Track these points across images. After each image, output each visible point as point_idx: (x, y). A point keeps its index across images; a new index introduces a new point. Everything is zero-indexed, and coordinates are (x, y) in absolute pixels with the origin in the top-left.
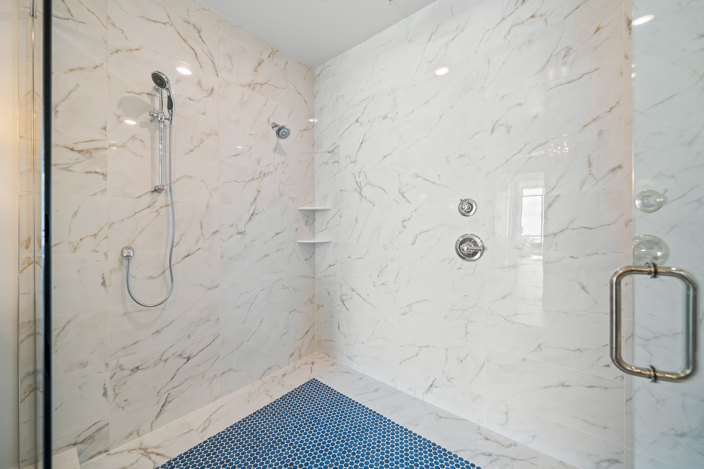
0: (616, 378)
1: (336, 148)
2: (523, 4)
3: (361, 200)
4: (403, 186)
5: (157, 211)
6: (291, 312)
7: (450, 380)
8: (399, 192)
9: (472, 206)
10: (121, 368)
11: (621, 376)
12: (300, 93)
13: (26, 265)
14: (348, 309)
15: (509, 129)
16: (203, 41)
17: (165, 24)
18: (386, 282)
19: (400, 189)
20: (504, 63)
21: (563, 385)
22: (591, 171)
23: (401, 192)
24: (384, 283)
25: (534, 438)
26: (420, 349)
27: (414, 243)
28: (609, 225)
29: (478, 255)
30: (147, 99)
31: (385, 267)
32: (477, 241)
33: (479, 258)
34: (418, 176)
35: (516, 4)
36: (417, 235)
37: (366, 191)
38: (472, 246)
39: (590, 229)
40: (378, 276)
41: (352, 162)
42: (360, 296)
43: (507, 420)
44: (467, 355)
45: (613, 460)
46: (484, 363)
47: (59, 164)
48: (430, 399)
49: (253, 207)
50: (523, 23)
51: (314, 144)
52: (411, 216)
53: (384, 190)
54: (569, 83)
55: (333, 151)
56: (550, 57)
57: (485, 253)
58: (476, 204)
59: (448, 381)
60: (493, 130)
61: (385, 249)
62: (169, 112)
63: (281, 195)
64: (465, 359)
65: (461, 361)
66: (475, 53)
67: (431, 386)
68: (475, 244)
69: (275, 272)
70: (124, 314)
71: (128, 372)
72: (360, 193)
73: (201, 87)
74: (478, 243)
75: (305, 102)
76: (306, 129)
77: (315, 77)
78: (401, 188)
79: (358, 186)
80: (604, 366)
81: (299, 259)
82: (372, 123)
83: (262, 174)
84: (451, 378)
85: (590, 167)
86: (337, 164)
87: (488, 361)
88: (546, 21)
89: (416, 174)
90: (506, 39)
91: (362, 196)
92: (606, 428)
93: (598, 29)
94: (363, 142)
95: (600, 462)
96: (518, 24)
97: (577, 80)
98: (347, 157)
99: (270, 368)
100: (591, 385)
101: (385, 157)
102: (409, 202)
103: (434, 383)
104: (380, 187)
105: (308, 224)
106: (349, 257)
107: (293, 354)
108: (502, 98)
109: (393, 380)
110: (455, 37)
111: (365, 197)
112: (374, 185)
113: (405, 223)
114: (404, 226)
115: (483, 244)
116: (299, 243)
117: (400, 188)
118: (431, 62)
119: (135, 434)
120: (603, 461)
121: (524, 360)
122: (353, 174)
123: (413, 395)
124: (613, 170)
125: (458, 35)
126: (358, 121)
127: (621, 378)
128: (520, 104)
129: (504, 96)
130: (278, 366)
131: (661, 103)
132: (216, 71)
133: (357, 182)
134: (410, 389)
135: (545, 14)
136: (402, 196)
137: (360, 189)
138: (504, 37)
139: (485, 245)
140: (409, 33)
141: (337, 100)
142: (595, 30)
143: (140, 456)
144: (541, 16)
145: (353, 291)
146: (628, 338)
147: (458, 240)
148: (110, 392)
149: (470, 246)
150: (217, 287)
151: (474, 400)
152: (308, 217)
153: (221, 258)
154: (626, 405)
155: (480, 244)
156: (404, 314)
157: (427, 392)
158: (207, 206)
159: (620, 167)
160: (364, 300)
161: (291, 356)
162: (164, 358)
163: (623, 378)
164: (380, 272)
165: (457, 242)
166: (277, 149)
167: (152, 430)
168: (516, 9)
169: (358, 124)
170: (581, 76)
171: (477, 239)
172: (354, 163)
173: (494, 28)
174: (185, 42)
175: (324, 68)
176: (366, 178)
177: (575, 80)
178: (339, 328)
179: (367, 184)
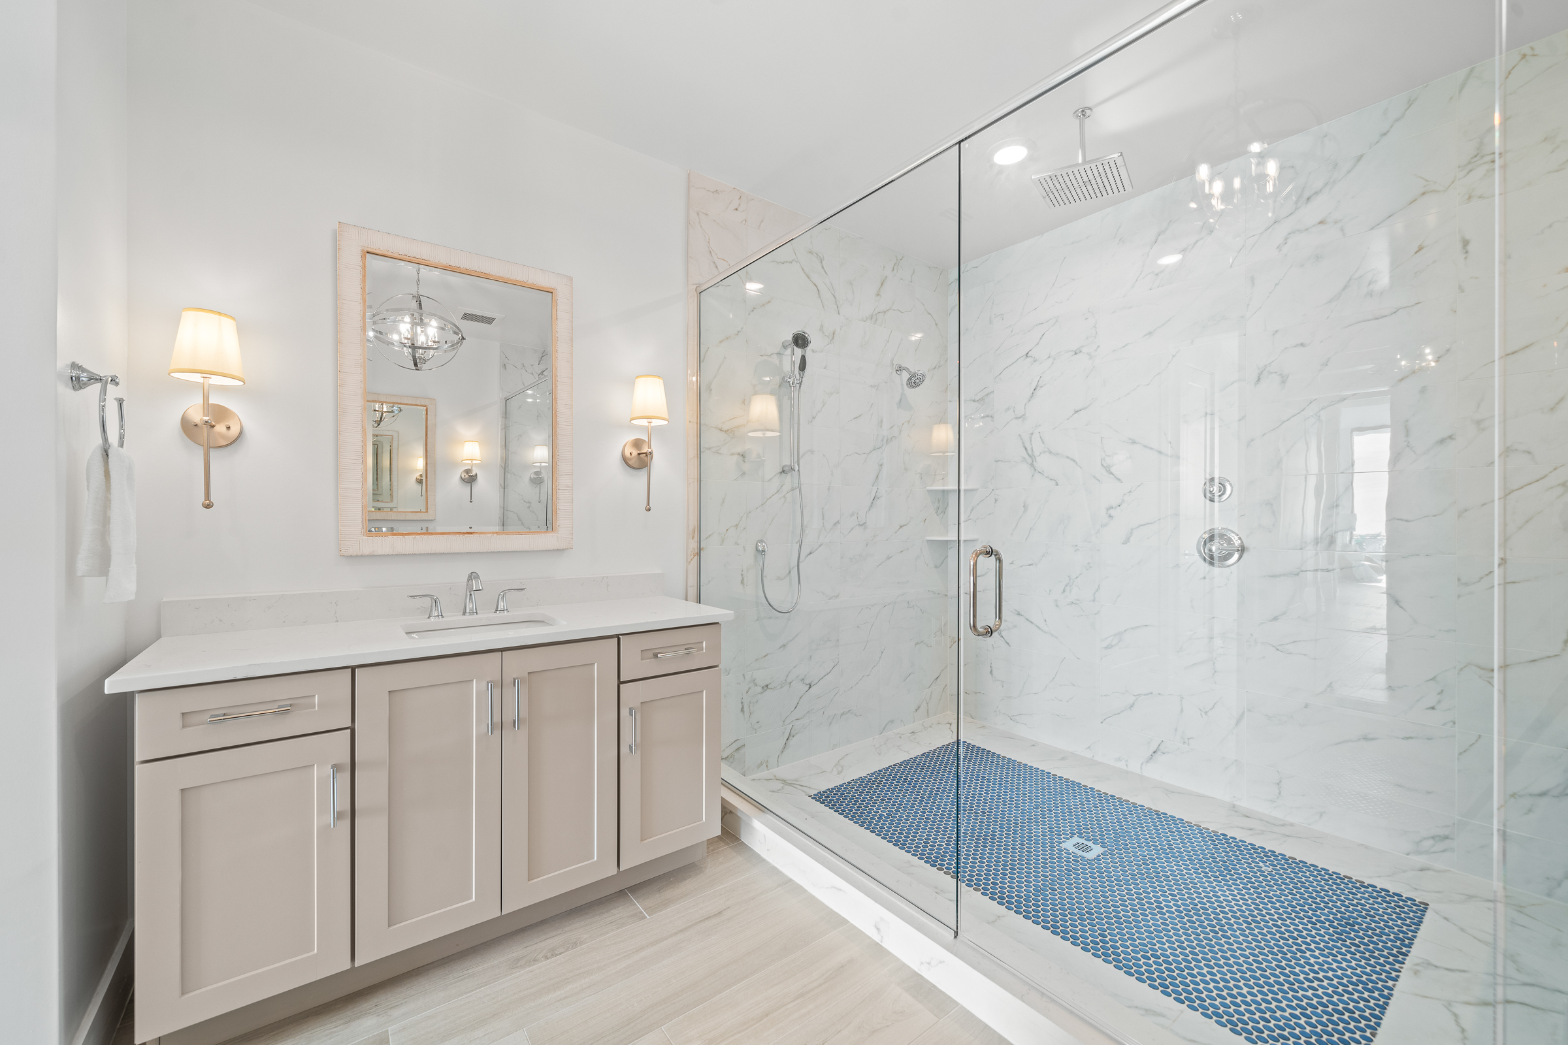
0: (1444, 724)
1: (987, 395)
2: (1307, 203)
3: (1033, 476)
4: (1109, 456)
5: (784, 496)
6: (916, 644)
7: (1186, 741)
8: (1102, 464)
9: (1224, 487)
10: (754, 681)
11: (1452, 721)
12: (929, 314)
13: (692, 556)
14: (1008, 644)
15: (1284, 380)
16: (825, 271)
17: (791, 262)
18: (1077, 600)
19: (1103, 461)
20: (1277, 284)
21: (1366, 739)
22: (1408, 442)
23: (1105, 465)
24: (1074, 602)
25: (1321, 816)
26: (1137, 699)
27: (1127, 541)
28: (1435, 516)
29: (1236, 556)
30: (775, 360)
31: (1077, 577)
32: (1233, 538)
33: (1235, 563)
34: (1134, 442)
35: (1296, 202)
36: (1132, 529)
37: (1043, 462)
38: (1225, 545)
39: (1407, 521)
40: (1064, 591)
41: (1016, 418)
42: (1032, 622)
43: (1280, 793)
44: (1215, 704)
45: (1440, 836)
46: (1242, 715)
47: (712, 447)
48: (1154, 772)
49: (875, 489)
50: (1307, 230)
51: (947, 388)
52: (1123, 501)
53: (1074, 461)
54: (1377, 319)
55: (982, 399)
56: (1349, 282)
57: (1245, 555)
58: (1231, 484)
59: (1184, 743)
60: (1259, 380)
61: (1076, 550)
62: (799, 373)
63: (906, 469)
64: (1211, 709)
65: (1206, 713)
66: (1231, 267)
67: (1154, 752)
68: (1230, 541)
69: (899, 583)
70: (757, 620)
71: (759, 689)
72: (1032, 465)
73: (823, 333)
74: (1235, 541)
75: (936, 324)
76: (937, 367)
77: (949, 283)
78: (1104, 459)
79: (1029, 455)
80: (1427, 709)
81: (927, 565)
82: (1054, 359)
83: (885, 440)
84: (1188, 739)
85: (1407, 436)
86: (989, 419)
87: (1249, 710)
88: (1342, 230)
89: (1130, 439)
90: (1280, 250)
91: (1035, 470)
92: (1429, 793)
93: (1420, 248)
94: (1038, 388)
95: (1421, 841)
96: (1300, 231)
97: (1389, 315)
98: (1008, 409)
99: (892, 722)
100: (1408, 736)
101: (1076, 412)
102: (1119, 480)
103: (1161, 747)
104: (1068, 457)
105: (939, 512)
106: (1012, 563)
107: (919, 707)
108: (1274, 335)
109: (1089, 748)
110: (1197, 241)
111: (1041, 472)
112: (1058, 454)
113: (1112, 512)
114: (1110, 516)
115: (1242, 542)
116: (928, 541)
117: (1102, 459)
118: (1157, 275)
119: (765, 765)
120: (1425, 839)
121: (1306, 706)
122: (1020, 435)
123: (1125, 768)
124: (1442, 441)
125: (1202, 238)
126: (1029, 355)
127: (1452, 724)
128: (1302, 345)
129: (1277, 331)
130: (902, 721)
131: (1513, 353)
132: (838, 307)
133: (1026, 449)
134: (1119, 759)
135: (1341, 220)
136: (1107, 471)
137: (1031, 459)
138: (1278, 247)
139: (1246, 545)
140: (1119, 228)
141: (991, 322)
142: (1417, 249)
143: (783, 785)
144: (1336, 222)
145: (1019, 614)
146: (1462, 669)
147: (1201, 537)
148: (746, 709)
149: (1222, 545)
150: (837, 597)
151: (1227, 768)
152: (939, 502)
153: (842, 558)
154: (1458, 759)
155: (1237, 543)
156: (1109, 647)
157: (1147, 762)
158: (829, 489)
159: (1450, 437)
160: (1039, 628)
161: (916, 710)
162: (789, 681)
163: (1454, 723)
164: (1066, 586)
165: (1199, 539)
166: (902, 403)
167: (778, 766)
168: (1297, 209)
169: (1029, 360)
170: (1395, 310)
171: (1233, 535)
172: (1021, 419)
173: (1262, 233)
174: (809, 278)
175: (966, 270)
176: (1043, 443)
177: (1386, 316)
178: (991, 672)
179: (1044, 452)
